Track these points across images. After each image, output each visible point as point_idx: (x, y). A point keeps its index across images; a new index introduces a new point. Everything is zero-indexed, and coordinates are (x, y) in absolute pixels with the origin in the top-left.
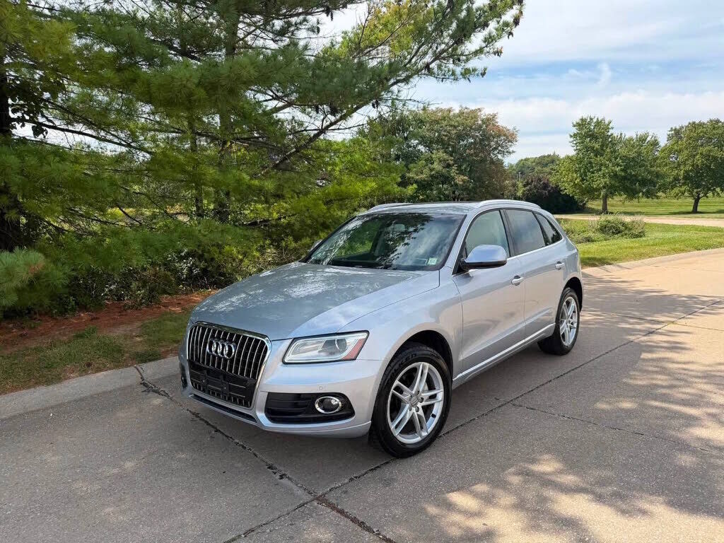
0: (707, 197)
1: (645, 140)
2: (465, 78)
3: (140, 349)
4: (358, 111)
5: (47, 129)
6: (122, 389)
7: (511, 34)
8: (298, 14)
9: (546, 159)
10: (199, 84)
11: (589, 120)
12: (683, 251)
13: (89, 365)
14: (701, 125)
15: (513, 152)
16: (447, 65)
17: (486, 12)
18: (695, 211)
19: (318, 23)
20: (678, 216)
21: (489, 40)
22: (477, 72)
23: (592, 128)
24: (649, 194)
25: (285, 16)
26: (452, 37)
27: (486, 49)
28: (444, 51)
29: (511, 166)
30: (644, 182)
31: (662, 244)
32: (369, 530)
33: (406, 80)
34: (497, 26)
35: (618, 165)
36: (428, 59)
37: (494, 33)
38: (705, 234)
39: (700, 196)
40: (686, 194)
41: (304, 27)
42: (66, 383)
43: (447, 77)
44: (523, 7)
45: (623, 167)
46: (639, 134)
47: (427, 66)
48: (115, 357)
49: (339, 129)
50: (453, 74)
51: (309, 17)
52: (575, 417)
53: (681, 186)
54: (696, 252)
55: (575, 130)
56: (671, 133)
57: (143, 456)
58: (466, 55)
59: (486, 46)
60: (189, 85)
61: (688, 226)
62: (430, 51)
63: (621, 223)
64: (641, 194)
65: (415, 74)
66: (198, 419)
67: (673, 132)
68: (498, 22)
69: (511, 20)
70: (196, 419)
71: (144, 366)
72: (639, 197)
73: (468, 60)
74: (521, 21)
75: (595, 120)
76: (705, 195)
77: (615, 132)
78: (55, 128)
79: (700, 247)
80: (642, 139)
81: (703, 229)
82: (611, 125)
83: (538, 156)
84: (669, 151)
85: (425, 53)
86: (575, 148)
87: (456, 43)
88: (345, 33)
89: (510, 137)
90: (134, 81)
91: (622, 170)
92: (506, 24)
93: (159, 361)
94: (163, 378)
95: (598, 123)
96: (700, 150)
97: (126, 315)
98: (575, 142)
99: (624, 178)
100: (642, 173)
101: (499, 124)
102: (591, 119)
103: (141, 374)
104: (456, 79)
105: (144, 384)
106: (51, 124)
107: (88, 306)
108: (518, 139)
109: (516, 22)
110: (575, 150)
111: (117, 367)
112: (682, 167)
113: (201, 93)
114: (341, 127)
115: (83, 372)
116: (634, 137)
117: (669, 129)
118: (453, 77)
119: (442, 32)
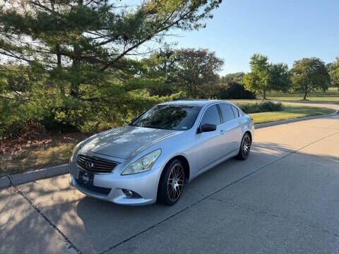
1: (282, 66)
2: (196, 29)
7: (217, 6)
9: (239, 74)
16: (187, 22)
18: (305, 99)
21: (208, 10)
22: (202, 26)
23: (259, 59)
26: (189, 7)
28: (184, 15)
33: (167, 29)
34: (211, 3)
36: (177, 19)
37: (210, 6)
43: (187, 28)
47: (177, 22)
50: (190, 26)
55: (251, 60)
56: (294, 63)
58: (196, 17)
59: (206, 13)
62: (178, 14)
65: (171, 26)
73: (197, 20)
82: (268, 58)
86: (251, 69)
87: (191, 11)
89: (222, 63)
95: (262, 57)
98: (251, 66)
101: (216, 57)
102: (258, 55)
103: (10, 181)
104: (191, 29)
119: (184, 5)
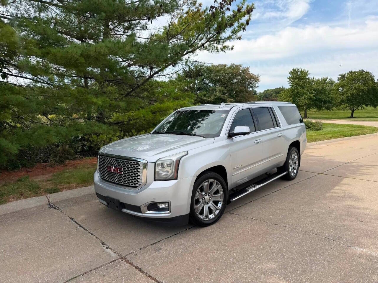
0: (359, 109)
1: (326, 81)
2: (223, 51)
3: (49, 187)
4: (169, 67)
5: (8, 75)
6: (38, 207)
7: (244, 29)
8: (135, 20)
9: (278, 90)
10: (81, 55)
11: (297, 70)
12: (338, 137)
13: (22, 195)
14: (355, 72)
15: (258, 87)
16: (214, 44)
17: (232, 18)
18: (352, 117)
19: (146, 24)
20: (342, 119)
21: (234, 32)
22: (229, 48)
23: (299, 74)
24: (328, 108)
25: (128, 21)
26: (215, 30)
27: (233, 37)
28: (211, 38)
29: (260, 93)
30: (325, 102)
31: (329, 134)
32: (143, 272)
33: (193, 52)
34: (238, 25)
35: (312, 93)
36: (203, 41)
37: (237, 29)
38: (352, 129)
39: (355, 109)
40: (347, 108)
41: (138, 26)
42: (9, 204)
43: (214, 50)
44: (251, 16)
45: (314, 94)
46: (323, 77)
47: (203, 45)
48: (36, 191)
49: (160, 76)
50: (217, 49)
51: (141, 21)
52: (258, 219)
53: (344, 104)
54: (345, 138)
55: (290, 75)
56: (339, 77)
57: (41, 239)
58: (223, 40)
59: (233, 35)
60: (75, 56)
61: (345, 125)
62: (205, 38)
63: (310, 123)
64: (324, 108)
65: (197, 49)
66: (72, 221)
67: (341, 76)
68: (238, 23)
69: (245, 22)
70: (71, 221)
71: (51, 195)
72: (323, 110)
73: (224, 42)
74: (250, 22)
75: (300, 70)
76: (357, 109)
77: (310, 77)
78: (12, 75)
79: (347, 135)
80: (324, 80)
81: (353, 126)
82: (308, 73)
83: (274, 88)
84: (339, 86)
85: (202, 39)
86: (290, 85)
87: (217, 33)
88: (165, 27)
89: (256, 79)
90: (48, 53)
91: (314, 96)
92: (242, 24)
93: (58, 193)
94: (60, 201)
95: (302, 72)
96: (354, 86)
97: (46, 170)
98: (290, 82)
99: (315, 100)
100: (324, 97)
101: (250, 72)
102: (298, 69)
103: (48, 199)
104: (218, 52)
105: (49, 204)
106: (10, 73)
107: (27, 165)
108: (260, 80)
109: (247, 23)
110: (290, 86)
111: (36, 196)
112: (345, 95)
113: (82, 60)
114: (160, 75)
115: (19, 198)
116: (320, 79)
117: (339, 75)
118: (216, 51)
119: (209, 28)
